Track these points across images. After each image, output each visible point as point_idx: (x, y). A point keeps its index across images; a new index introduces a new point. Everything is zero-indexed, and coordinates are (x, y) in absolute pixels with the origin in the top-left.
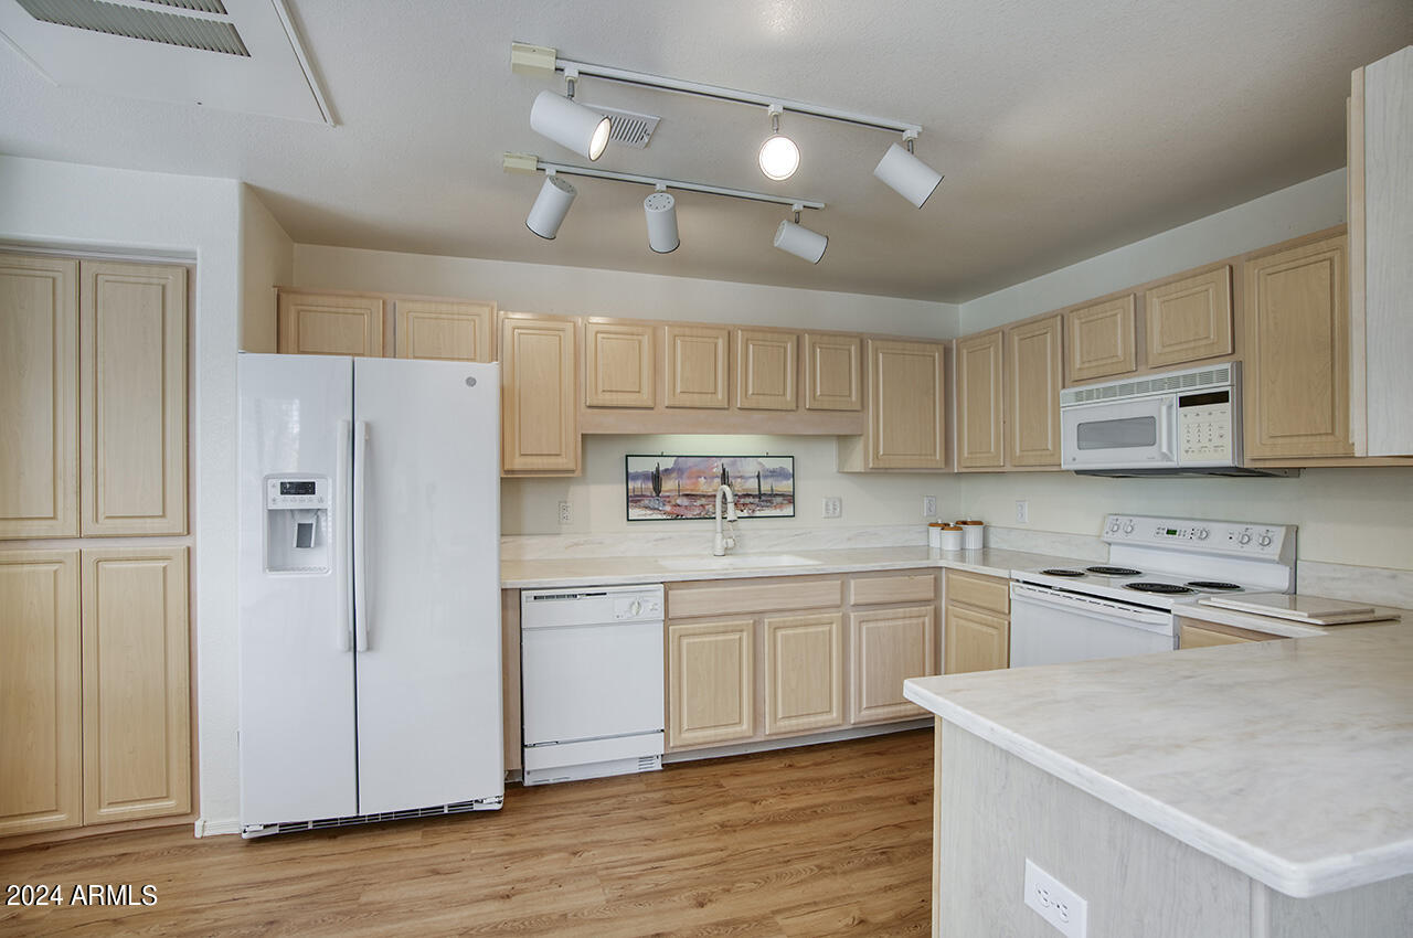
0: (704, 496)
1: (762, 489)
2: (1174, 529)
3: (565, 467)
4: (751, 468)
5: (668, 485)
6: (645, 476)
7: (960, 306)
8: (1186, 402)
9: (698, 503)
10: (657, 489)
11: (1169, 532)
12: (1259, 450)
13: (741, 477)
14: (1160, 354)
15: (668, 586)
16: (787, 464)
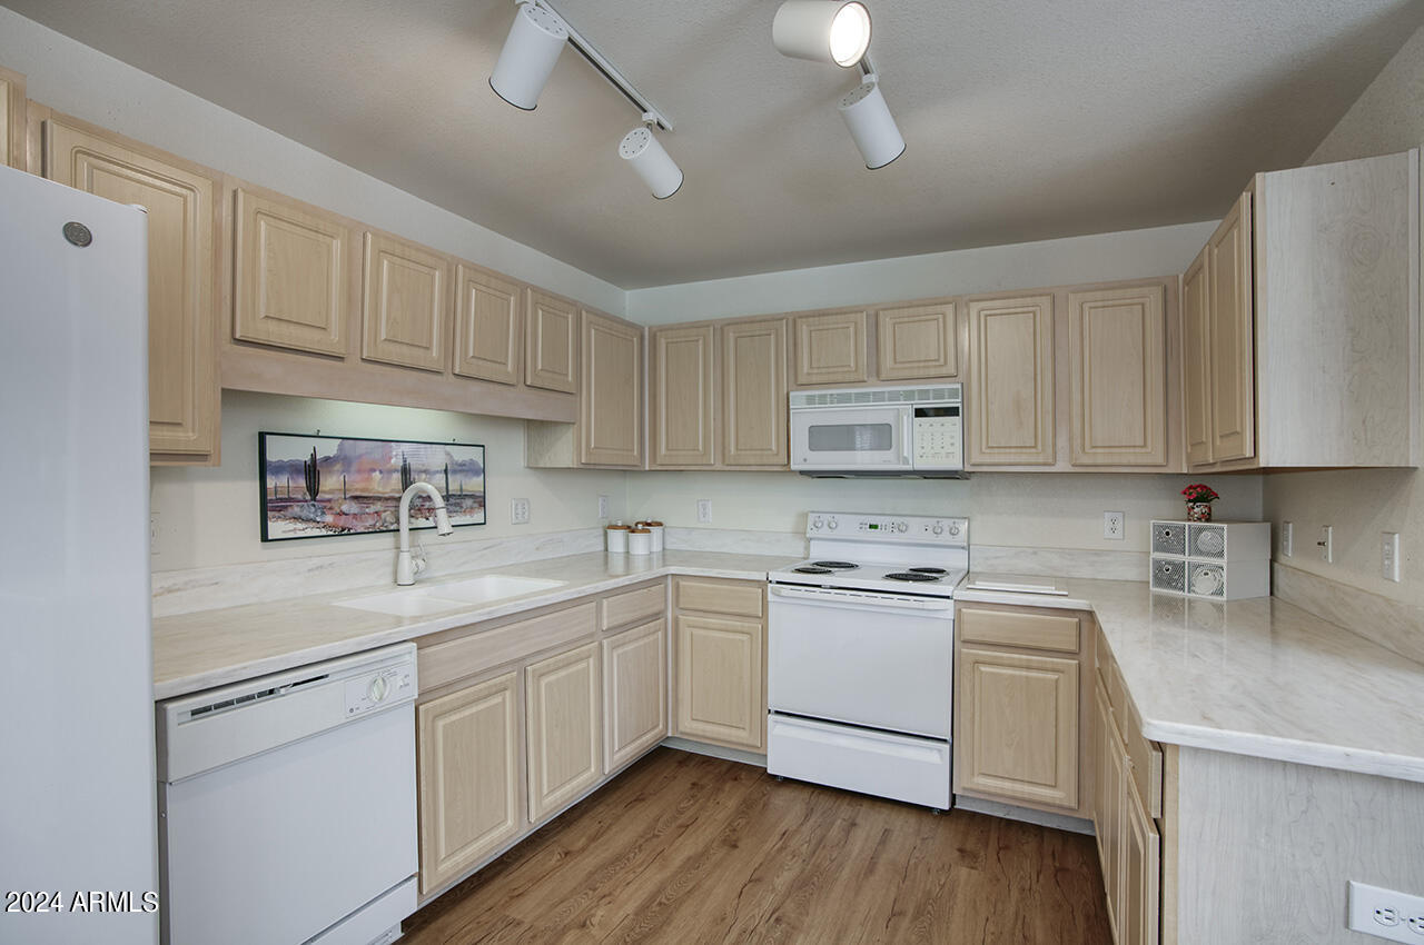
0: (379, 499)
1: (450, 488)
2: (875, 523)
3: (192, 448)
4: (437, 458)
5: (330, 483)
6: (291, 468)
7: (628, 293)
8: (920, 413)
9: (372, 509)
10: (313, 489)
11: (871, 527)
12: (982, 458)
13: (425, 472)
14: (893, 369)
15: (423, 642)
16: (474, 455)
